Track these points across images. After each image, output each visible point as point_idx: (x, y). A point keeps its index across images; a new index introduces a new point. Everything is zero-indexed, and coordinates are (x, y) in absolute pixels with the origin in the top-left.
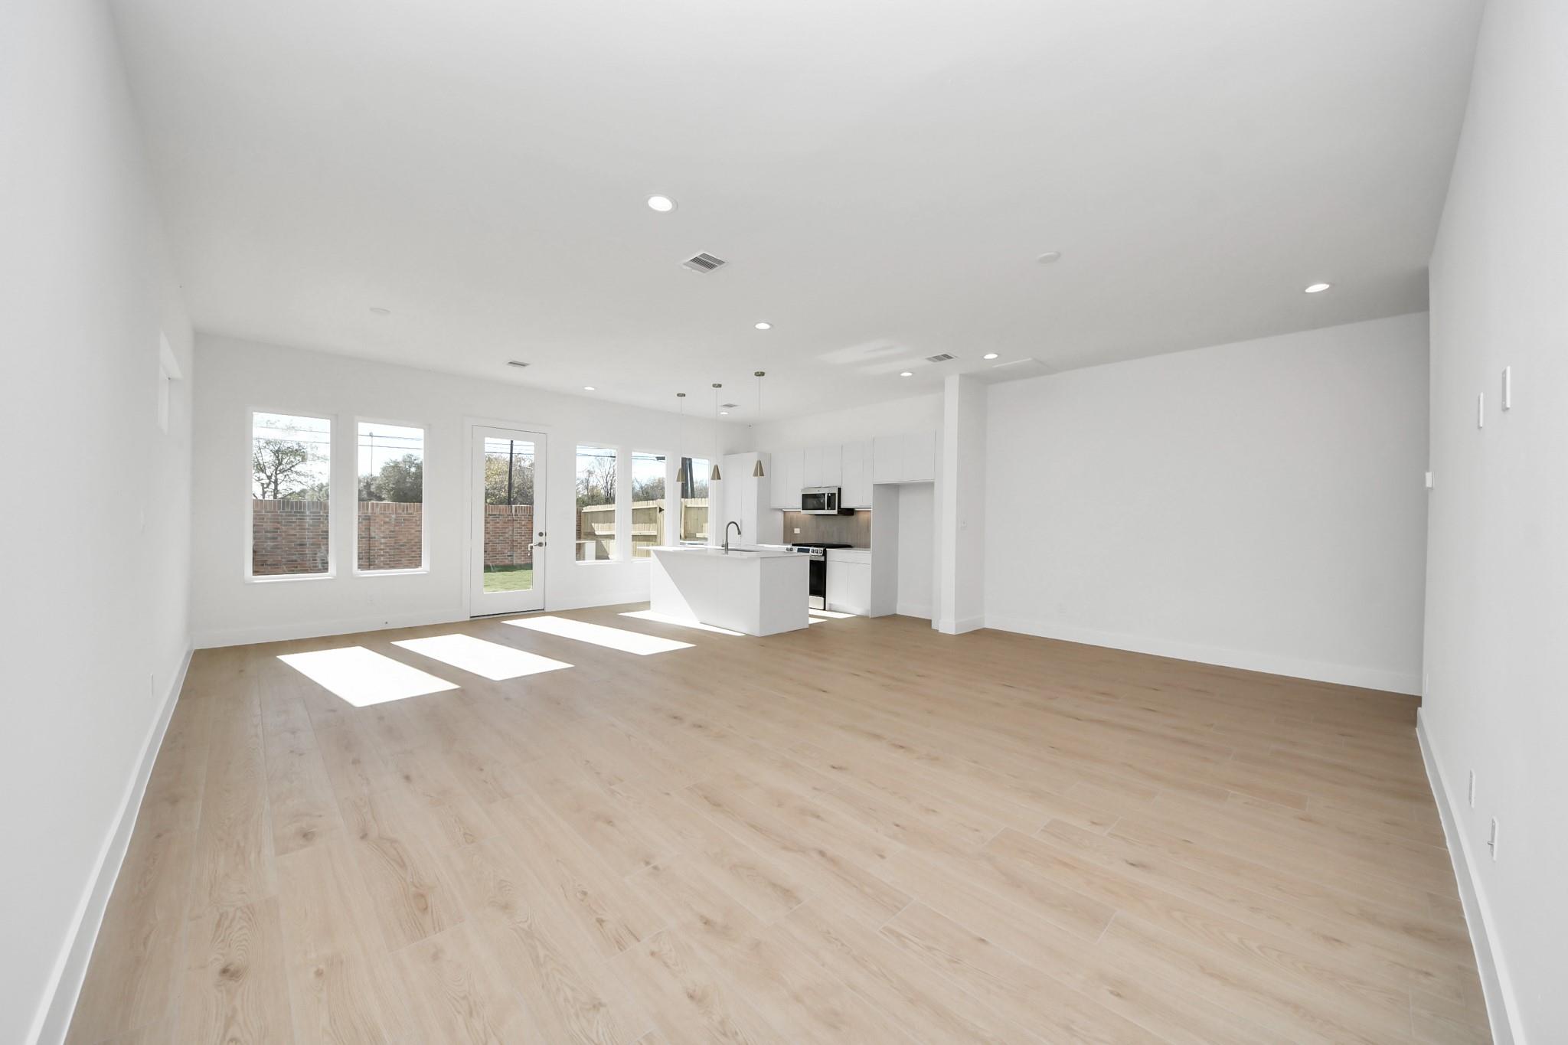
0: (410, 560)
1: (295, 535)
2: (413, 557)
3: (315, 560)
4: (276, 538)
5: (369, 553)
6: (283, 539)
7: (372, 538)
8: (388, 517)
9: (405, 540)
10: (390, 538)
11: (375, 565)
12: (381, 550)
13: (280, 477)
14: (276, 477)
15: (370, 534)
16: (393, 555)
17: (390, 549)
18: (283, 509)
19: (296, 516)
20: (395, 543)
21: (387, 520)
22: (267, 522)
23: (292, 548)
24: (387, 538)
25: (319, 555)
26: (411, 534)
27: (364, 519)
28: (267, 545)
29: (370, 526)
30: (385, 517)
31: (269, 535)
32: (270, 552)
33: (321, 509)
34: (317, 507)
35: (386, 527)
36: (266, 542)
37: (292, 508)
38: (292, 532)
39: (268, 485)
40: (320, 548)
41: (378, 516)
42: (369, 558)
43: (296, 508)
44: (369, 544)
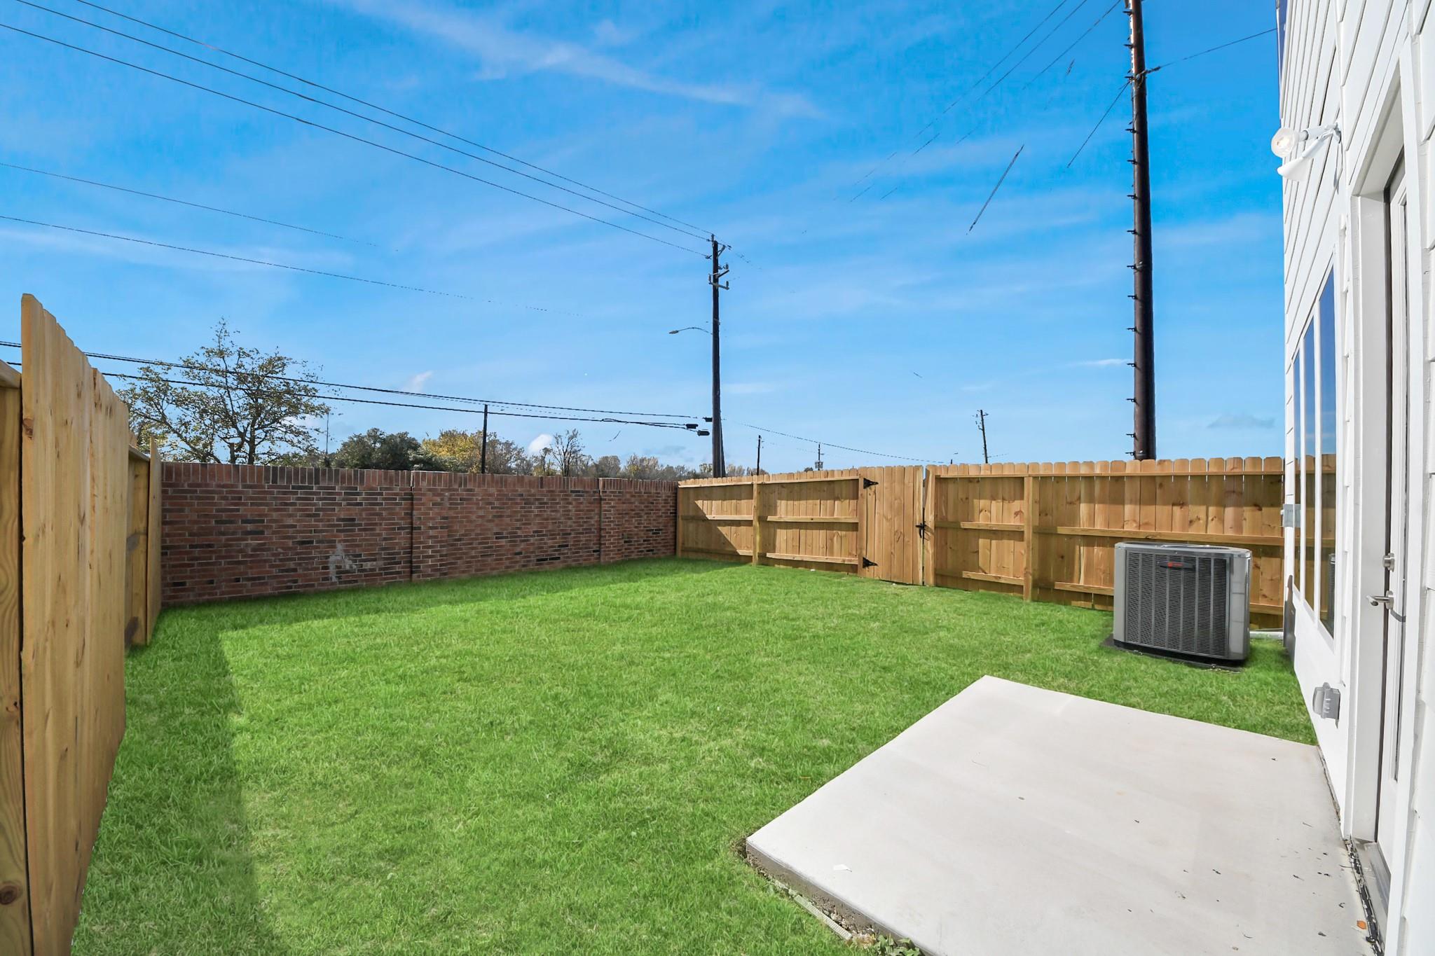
0: (468, 562)
1: (295, 526)
2: (473, 557)
3: (327, 568)
4: (262, 533)
5: (411, 552)
6: (274, 533)
7: (416, 529)
8: (439, 495)
9: (463, 532)
10: (442, 528)
11: (421, 572)
12: (429, 547)
13: (260, 433)
14: (252, 432)
15: (412, 523)
16: (446, 555)
17: (441, 546)
18: (274, 481)
19: (297, 493)
20: (449, 536)
21: (438, 499)
22: (245, 504)
23: (290, 549)
24: (436, 528)
25: (332, 559)
26: (471, 522)
27: (404, 499)
28: (247, 545)
29: (412, 509)
30: (434, 495)
31: (249, 527)
32: (252, 556)
33: (337, 482)
34: (330, 479)
35: (436, 510)
36: (246, 540)
37: (289, 481)
38: (290, 521)
39: (240, 446)
40: (334, 547)
41: (424, 495)
42: (411, 562)
43: (296, 480)
44: (412, 538)
